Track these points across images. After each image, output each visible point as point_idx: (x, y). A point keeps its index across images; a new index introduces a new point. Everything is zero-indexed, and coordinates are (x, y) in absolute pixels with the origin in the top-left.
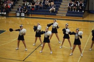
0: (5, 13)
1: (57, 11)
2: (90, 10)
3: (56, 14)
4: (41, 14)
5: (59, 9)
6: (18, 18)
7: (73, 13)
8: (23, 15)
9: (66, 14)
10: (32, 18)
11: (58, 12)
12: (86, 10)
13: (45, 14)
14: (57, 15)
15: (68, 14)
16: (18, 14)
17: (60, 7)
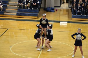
1: (5, 9)
2: (46, 7)
3: (3, 13)
5: (8, 6)
7: (25, 11)
9: (17, 12)
11: (6, 9)
12: (42, 7)
14: (5, 13)
15: (19, 13)
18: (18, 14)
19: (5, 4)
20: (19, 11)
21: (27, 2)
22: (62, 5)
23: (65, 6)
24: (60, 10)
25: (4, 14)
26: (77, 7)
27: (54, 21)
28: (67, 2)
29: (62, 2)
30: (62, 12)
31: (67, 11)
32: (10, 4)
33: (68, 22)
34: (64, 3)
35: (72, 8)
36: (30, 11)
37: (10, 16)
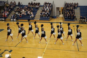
0: (4, 19)
1: (34, 17)
2: (53, 16)
4: (25, 19)
6: (12, 22)
7: (43, 18)
8: (15, 20)
10: (20, 21)
12: (51, 16)
16: (12, 20)
18: (40, 20)
19: (35, 15)
20: (40, 18)
21: (44, 14)
22: (60, 15)
23: (61, 16)
24: (59, 17)
26: (66, 16)
27: (57, 23)
28: (62, 14)
29: (60, 14)
30: (60, 19)
31: (62, 18)
33: (63, 23)
34: (61, 14)
35: (64, 16)
36: (46, 18)
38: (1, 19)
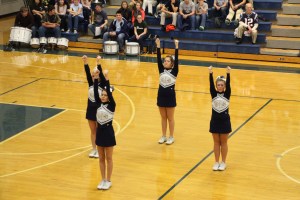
1: (264, 37)
3: (258, 48)
4: (199, 48)
5: (273, 27)
11: (268, 38)
13: (217, 49)
14: (262, 50)
17: (275, 19)
25: (259, 54)
32: (279, 22)
37: (278, 58)
38: (44, 40)
